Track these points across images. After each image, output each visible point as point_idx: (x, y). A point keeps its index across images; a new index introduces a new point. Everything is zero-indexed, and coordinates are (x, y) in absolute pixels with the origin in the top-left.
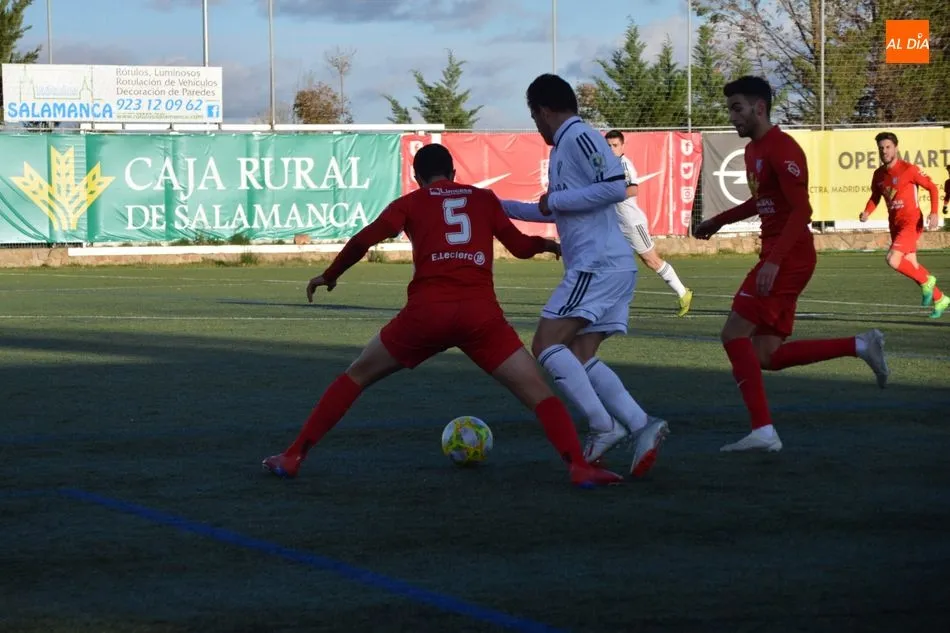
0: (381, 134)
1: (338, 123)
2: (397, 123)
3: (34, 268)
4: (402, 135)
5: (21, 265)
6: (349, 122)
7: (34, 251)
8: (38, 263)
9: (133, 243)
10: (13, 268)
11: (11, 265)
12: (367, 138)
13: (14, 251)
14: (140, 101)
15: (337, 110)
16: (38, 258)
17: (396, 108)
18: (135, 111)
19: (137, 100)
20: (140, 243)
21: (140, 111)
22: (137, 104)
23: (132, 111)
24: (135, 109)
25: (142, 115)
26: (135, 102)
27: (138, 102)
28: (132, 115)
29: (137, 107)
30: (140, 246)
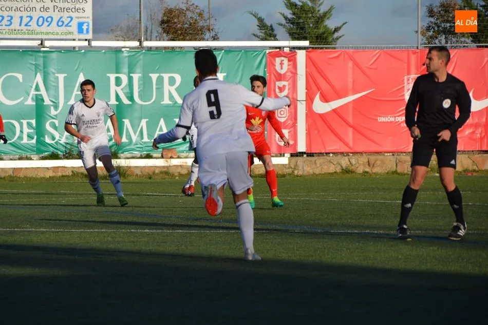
0: (247, 50)
1: (203, 39)
2: (262, 40)
4: (268, 51)
6: (215, 38)
9: (4, 157)
12: (231, 55)
14: (12, 18)
15: (203, 27)
17: (262, 25)
18: (7, 27)
19: (8, 16)
20: (11, 157)
21: (11, 27)
22: (8, 21)
23: (4, 27)
24: (6, 25)
25: (13, 31)
26: (6, 19)
27: (9, 18)
28: (4, 32)
29: (9, 23)
30: (11, 159)
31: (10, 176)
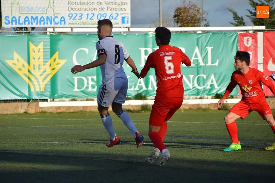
0: (225, 32)
1: (200, 26)
2: (237, 25)
3: (20, 115)
4: (239, 33)
5: (12, 112)
6: (207, 25)
7: (19, 104)
8: (22, 111)
9: (78, 99)
10: (7, 114)
11: (6, 112)
12: (216, 35)
13: (8, 104)
14: (82, 15)
15: (200, 19)
16: (22, 108)
17: (236, 17)
18: (79, 21)
19: (80, 14)
20: (82, 99)
21: (82, 20)
22: (80, 16)
23: (77, 20)
24: (79, 19)
25: (83, 23)
26: (79, 15)
27: (81, 15)
28: (77, 23)
29: (80, 18)
30: (82, 101)
31: (81, 111)
